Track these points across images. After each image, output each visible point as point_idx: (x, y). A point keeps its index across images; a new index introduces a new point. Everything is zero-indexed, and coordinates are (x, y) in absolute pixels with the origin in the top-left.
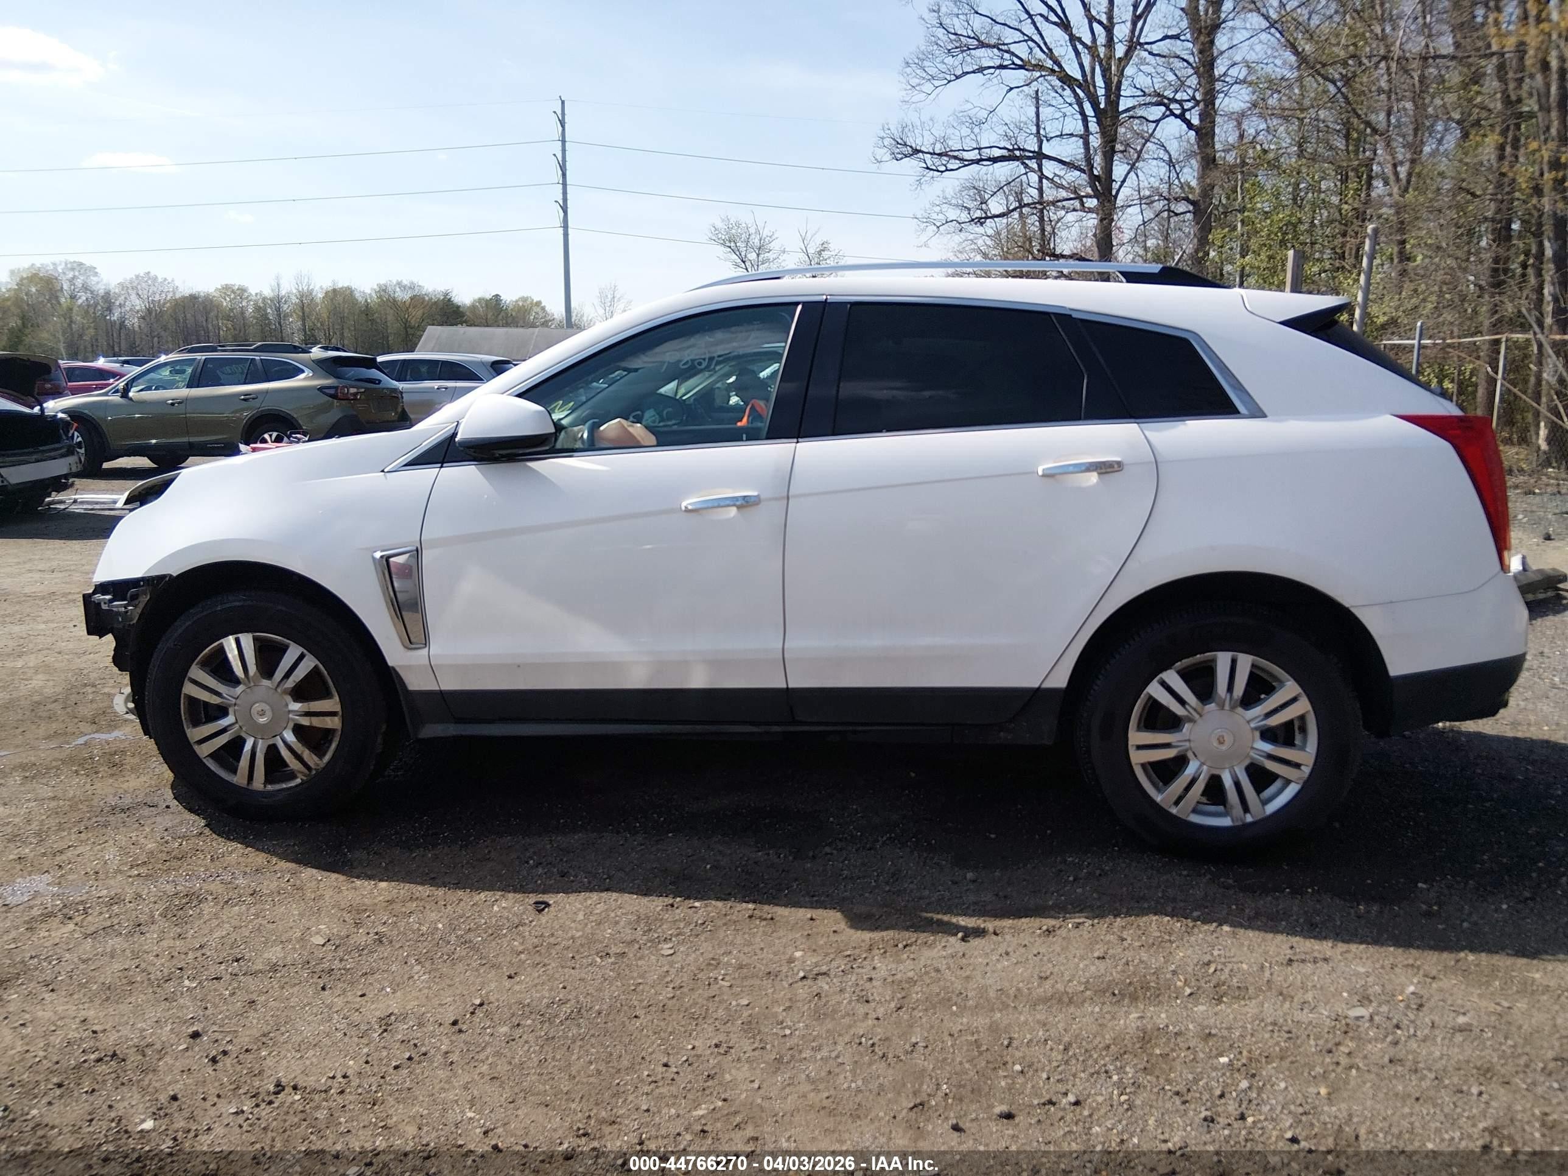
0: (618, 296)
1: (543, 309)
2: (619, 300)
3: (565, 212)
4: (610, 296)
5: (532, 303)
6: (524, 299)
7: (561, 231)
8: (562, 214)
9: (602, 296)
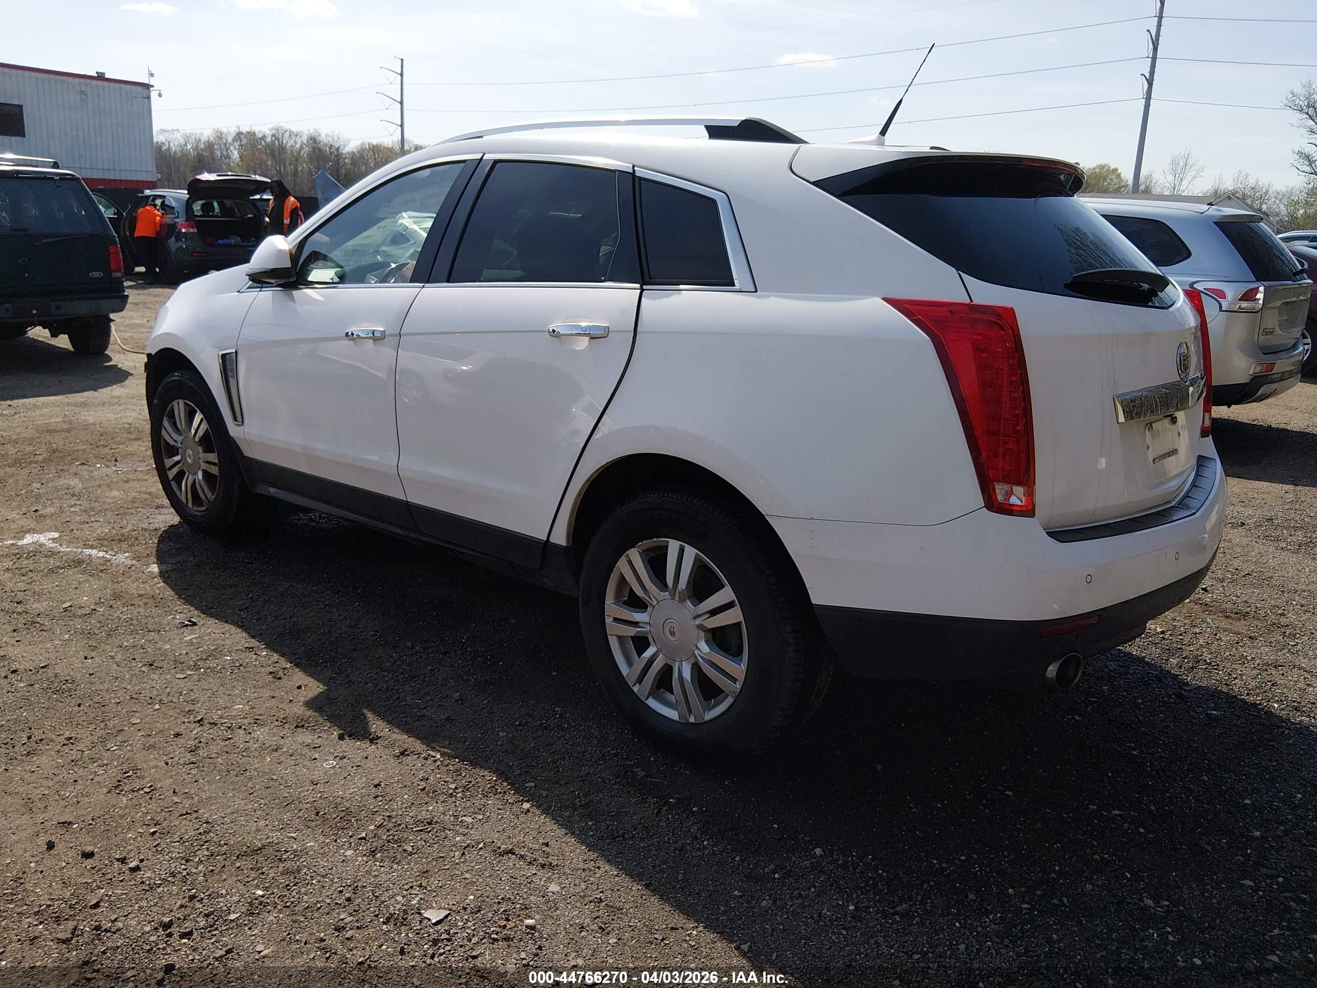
0: (1190, 163)
1: (1119, 176)
2: (1191, 167)
3: (1150, 84)
4: (1181, 164)
5: (1108, 170)
6: (1102, 167)
7: (1143, 102)
8: (1146, 85)
9: (1175, 163)
